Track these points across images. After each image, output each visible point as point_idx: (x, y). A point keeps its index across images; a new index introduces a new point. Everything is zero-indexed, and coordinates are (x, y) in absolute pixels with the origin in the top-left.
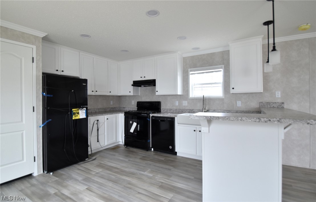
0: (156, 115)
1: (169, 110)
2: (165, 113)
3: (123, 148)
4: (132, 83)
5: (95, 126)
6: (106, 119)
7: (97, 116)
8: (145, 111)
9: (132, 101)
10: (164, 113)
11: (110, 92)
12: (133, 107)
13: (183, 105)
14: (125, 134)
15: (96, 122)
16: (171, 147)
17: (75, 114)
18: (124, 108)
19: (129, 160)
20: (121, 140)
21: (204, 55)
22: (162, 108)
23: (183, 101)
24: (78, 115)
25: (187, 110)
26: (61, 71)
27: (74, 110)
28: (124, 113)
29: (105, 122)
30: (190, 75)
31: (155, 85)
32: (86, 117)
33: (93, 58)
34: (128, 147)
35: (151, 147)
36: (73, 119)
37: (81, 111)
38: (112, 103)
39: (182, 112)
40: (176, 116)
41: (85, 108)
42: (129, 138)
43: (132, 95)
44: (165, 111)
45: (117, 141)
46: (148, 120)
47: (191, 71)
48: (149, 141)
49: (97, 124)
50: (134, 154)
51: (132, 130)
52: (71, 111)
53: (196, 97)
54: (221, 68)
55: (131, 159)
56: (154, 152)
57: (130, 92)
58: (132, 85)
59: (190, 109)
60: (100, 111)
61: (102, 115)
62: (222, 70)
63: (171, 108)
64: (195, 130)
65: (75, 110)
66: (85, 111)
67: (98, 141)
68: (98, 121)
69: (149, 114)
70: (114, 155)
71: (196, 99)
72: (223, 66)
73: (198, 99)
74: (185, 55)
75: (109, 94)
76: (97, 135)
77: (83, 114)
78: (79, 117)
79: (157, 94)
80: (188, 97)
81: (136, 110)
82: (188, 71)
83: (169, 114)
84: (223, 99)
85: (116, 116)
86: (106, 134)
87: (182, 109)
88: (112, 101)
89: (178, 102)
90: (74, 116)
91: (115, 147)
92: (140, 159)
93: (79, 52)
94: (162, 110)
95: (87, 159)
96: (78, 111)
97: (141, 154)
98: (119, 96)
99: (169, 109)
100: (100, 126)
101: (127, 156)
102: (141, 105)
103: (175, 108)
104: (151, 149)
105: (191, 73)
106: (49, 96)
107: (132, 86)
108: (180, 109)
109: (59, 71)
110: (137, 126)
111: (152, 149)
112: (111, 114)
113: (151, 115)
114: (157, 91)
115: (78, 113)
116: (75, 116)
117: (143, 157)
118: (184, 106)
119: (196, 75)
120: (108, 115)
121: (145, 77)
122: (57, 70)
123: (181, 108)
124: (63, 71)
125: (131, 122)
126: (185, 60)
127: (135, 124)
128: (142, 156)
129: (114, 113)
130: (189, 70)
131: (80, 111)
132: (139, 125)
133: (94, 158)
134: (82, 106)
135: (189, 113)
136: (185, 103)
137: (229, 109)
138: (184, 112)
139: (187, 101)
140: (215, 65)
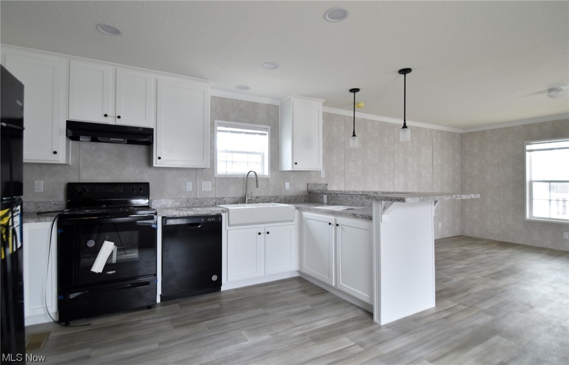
1: (171, 202)
12: (38, 200)
13: (203, 189)
21: (242, 102)
23: (203, 182)
25: (211, 199)
30: (218, 133)
40: (226, 211)
43: (61, 161)
47: (220, 124)
53: (228, 175)
54: (266, 129)
57: (55, 153)
59: (217, 197)
62: (267, 133)
71: (228, 178)
72: (269, 127)
73: (232, 178)
79: (158, 163)
80: (214, 173)
82: (214, 124)
87: (202, 198)
89: (191, 183)
94: (151, 204)
105: (219, 128)
108: (197, 199)
113: (162, 215)
114: (159, 158)
118: (206, 192)
121: (119, 117)
123: (198, 197)
125: (91, 244)
127: (108, 247)
130: (216, 122)
136: (207, 187)
137: (275, 195)
138: (206, 204)
139: (211, 182)
140: (259, 124)
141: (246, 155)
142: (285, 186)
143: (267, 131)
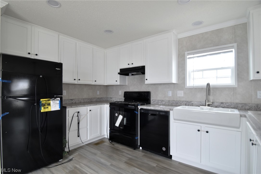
0: (145, 107)
1: (160, 102)
2: (156, 104)
3: (108, 143)
4: (119, 71)
5: (76, 119)
6: (89, 111)
7: (78, 107)
8: (133, 102)
9: (119, 91)
10: (154, 105)
11: (96, 81)
12: (119, 97)
13: (178, 95)
14: (110, 128)
15: (76, 114)
16: (164, 149)
17: (44, 105)
18: (111, 98)
19: (112, 165)
20: (106, 133)
21: (206, 33)
22: (152, 99)
23: (178, 91)
24: (49, 107)
25: (183, 101)
26: (34, 55)
27: (43, 101)
28: (109, 104)
29: (87, 113)
30: (188, 60)
31: (144, 73)
32: (60, 109)
33: (76, 43)
34: (113, 143)
35: (139, 145)
36: (42, 111)
37: (53, 102)
38: (98, 93)
39: (177, 104)
40: (172, 110)
41: (59, 99)
42: (114, 132)
43: (119, 84)
44: (156, 102)
45: (102, 135)
46: (135, 113)
47: (189, 54)
48: (137, 138)
49: (78, 116)
50: (119, 153)
51: (117, 124)
52: (39, 102)
53: (195, 86)
54: (232, 47)
55: (114, 163)
56: (142, 152)
57: (116, 81)
58: (119, 73)
59: (187, 101)
60: (85, 101)
61: (84, 106)
62: (233, 50)
63: (162, 99)
64: (200, 130)
65: (45, 101)
66: (58, 102)
67: (78, 136)
68: (79, 113)
69: (138, 105)
70: (95, 154)
72: (235, 45)
73: (198, 88)
74: (181, 36)
75: (94, 83)
76: (77, 128)
77: (55, 106)
78: (50, 108)
79: (146, 82)
80: (185, 86)
81: (123, 100)
82: (184, 55)
83: (162, 106)
84: (236, 88)
85: (101, 107)
86: (88, 127)
87: (177, 101)
88: (99, 91)
89: (171, 92)
90: (42, 108)
91: (99, 141)
92: (126, 163)
93: (59, 35)
94: (152, 102)
95: (62, 160)
96: (49, 102)
97: (127, 154)
98: (106, 86)
99: (161, 100)
100: (81, 118)
101: (110, 157)
102: (128, 95)
103: (167, 99)
104: (139, 147)
105: (188, 57)
106: (6, 82)
107: (119, 75)
108: (174, 101)
109: (32, 54)
110: (123, 120)
111: (141, 148)
112: (95, 105)
113: (140, 107)
114: (146, 80)
115: (49, 104)
116: (44, 108)
117: (130, 159)
118: (180, 97)
119: (195, 58)
120: (91, 106)
121: (132, 64)
122: (29, 53)
123: (175, 100)
124: (37, 55)
125: (116, 115)
126: (180, 42)
127: (121, 117)
128: (128, 157)
129: (98, 104)
130: (186, 53)
131: (51, 102)
132: (125, 119)
133: (71, 157)
134: (55, 96)
135: (186, 105)
136: (180, 94)
137: (243, 102)
138: (180, 104)
139: (183, 91)
140: (224, 45)
141: (216, 71)
142: (257, 95)
143: (232, 48)
